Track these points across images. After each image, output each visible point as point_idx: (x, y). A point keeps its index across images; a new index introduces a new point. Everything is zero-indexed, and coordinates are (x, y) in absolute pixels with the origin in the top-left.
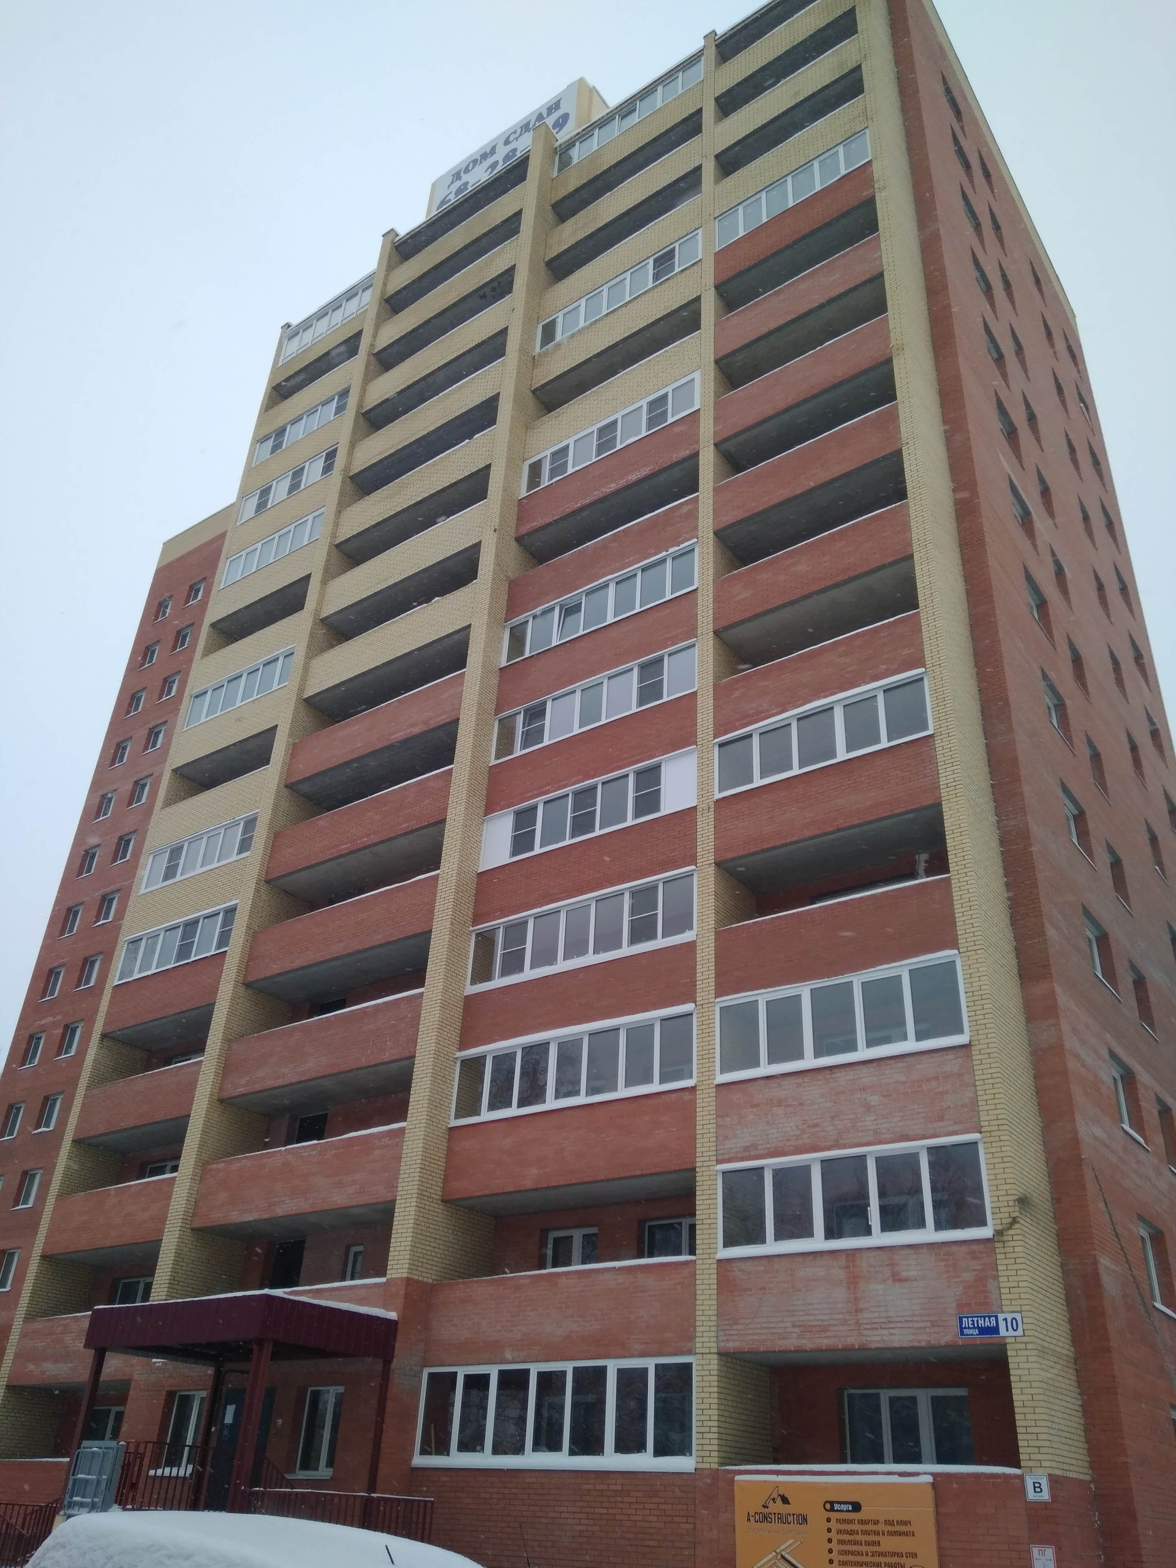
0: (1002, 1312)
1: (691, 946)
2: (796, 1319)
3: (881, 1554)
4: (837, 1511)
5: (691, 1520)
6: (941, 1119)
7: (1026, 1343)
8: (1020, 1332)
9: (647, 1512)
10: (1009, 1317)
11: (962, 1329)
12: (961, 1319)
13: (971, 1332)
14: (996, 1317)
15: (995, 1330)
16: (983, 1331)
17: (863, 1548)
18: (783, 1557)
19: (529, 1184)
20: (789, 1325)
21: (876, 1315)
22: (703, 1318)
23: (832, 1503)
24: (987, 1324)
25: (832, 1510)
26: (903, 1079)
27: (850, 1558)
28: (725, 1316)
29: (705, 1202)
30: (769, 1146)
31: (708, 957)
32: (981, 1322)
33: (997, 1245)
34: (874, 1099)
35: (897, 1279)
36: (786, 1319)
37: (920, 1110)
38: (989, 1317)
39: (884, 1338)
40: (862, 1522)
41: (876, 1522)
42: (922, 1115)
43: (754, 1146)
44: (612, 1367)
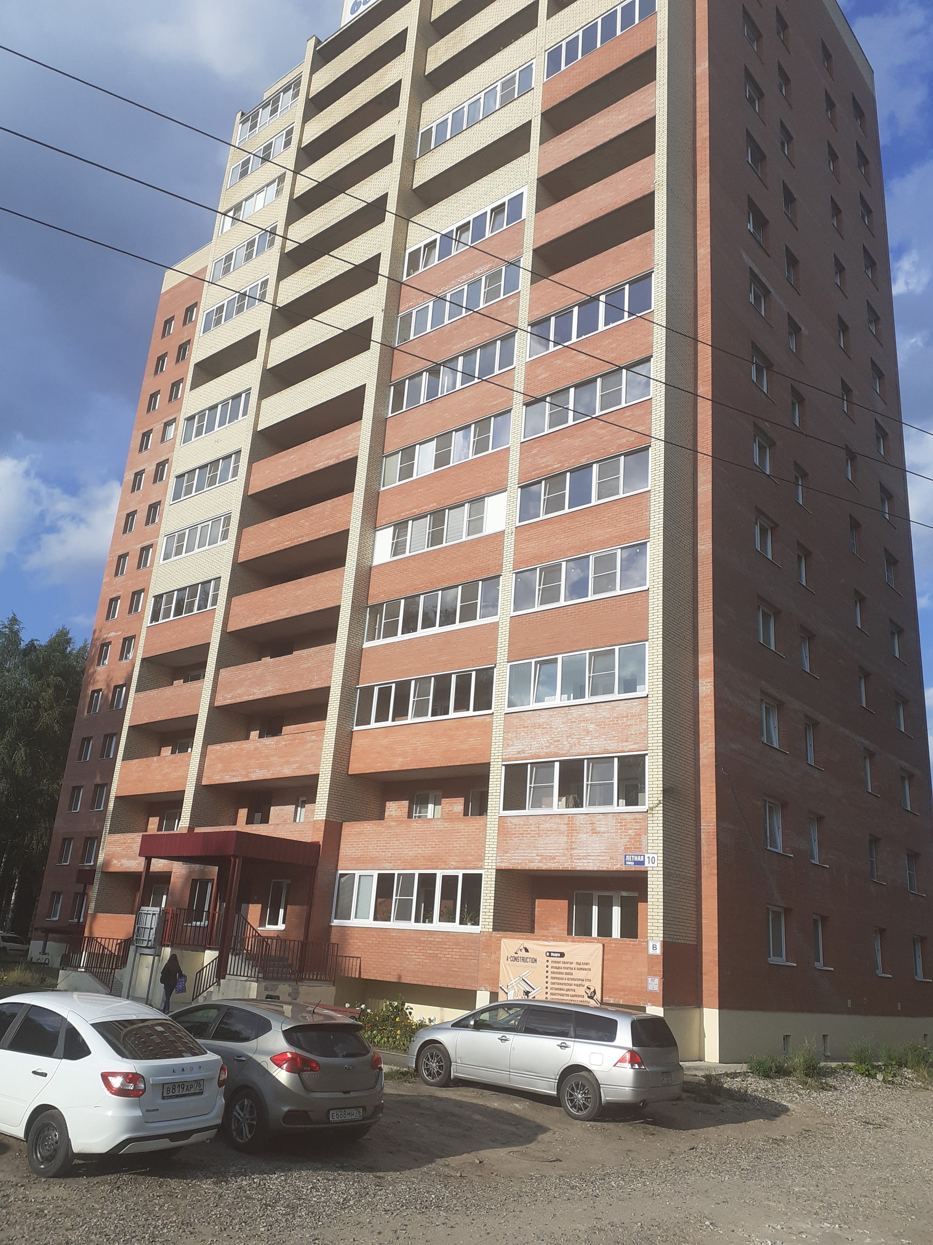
0: (648, 853)
1: (496, 625)
2: (539, 851)
3: (573, 979)
4: (553, 957)
5: (477, 958)
6: (627, 741)
7: (658, 871)
8: (655, 865)
9: (454, 953)
10: (651, 856)
11: (625, 861)
12: (626, 856)
13: (630, 863)
14: (644, 856)
15: (643, 863)
16: (637, 863)
17: (564, 976)
18: (523, 979)
19: (396, 767)
20: (535, 855)
21: (581, 851)
22: (489, 849)
23: (550, 953)
24: (639, 859)
25: (550, 956)
26: (608, 716)
27: (556, 981)
28: (502, 848)
29: (494, 783)
30: (531, 751)
31: (505, 633)
32: (636, 858)
33: (649, 815)
34: (592, 727)
35: (594, 832)
36: (533, 852)
37: (616, 735)
38: (641, 855)
39: (585, 864)
40: (564, 963)
41: (571, 963)
42: (617, 738)
43: (523, 751)
44: (440, 874)
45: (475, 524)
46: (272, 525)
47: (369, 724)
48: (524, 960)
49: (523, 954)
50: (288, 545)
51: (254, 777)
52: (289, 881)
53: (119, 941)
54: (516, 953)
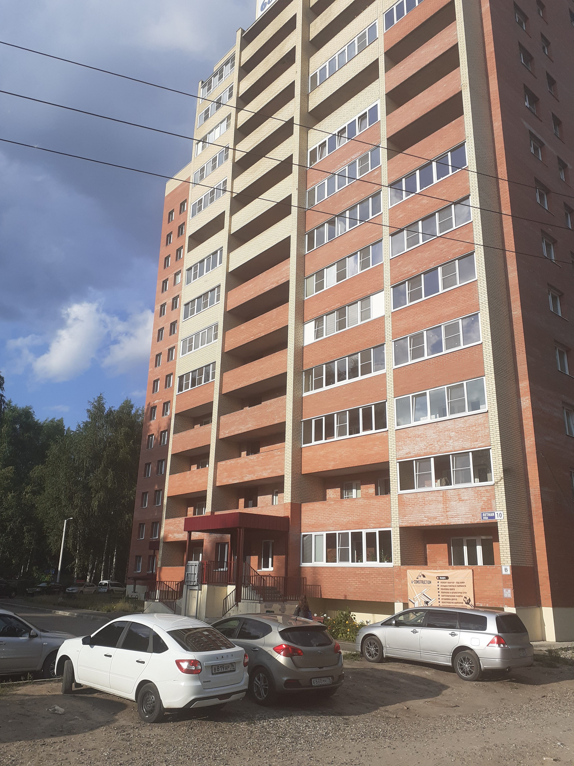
0: (496, 511)
1: (384, 375)
2: (426, 515)
3: (455, 593)
4: (441, 579)
5: (393, 582)
6: (477, 441)
7: (504, 521)
8: (502, 518)
9: (378, 580)
10: (499, 513)
11: (482, 517)
12: (482, 513)
13: (485, 518)
14: (494, 513)
15: (494, 517)
16: (490, 518)
17: (449, 591)
18: (423, 594)
19: (331, 468)
20: (424, 517)
21: (453, 513)
22: (394, 515)
23: (439, 577)
24: (491, 515)
25: (439, 579)
26: (463, 426)
27: (445, 594)
28: (402, 514)
29: (393, 474)
30: (415, 452)
31: (391, 379)
32: (489, 515)
33: (495, 487)
34: (453, 434)
35: (460, 500)
36: (422, 515)
37: (469, 438)
38: (492, 513)
39: (456, 521)
40: (449, 583)
41: (453, 583)
42: (470, 440)
43: (410, 453)
44: (364, 532)
45: (366, 313)
46: (242, 328)
47: (311, 442)
48: (423, 582)
49: (422, 578)
50: (252, 339)
51: (246, 479)
52: (273, 541)
53: (177, 583)
54: (417, 578)
